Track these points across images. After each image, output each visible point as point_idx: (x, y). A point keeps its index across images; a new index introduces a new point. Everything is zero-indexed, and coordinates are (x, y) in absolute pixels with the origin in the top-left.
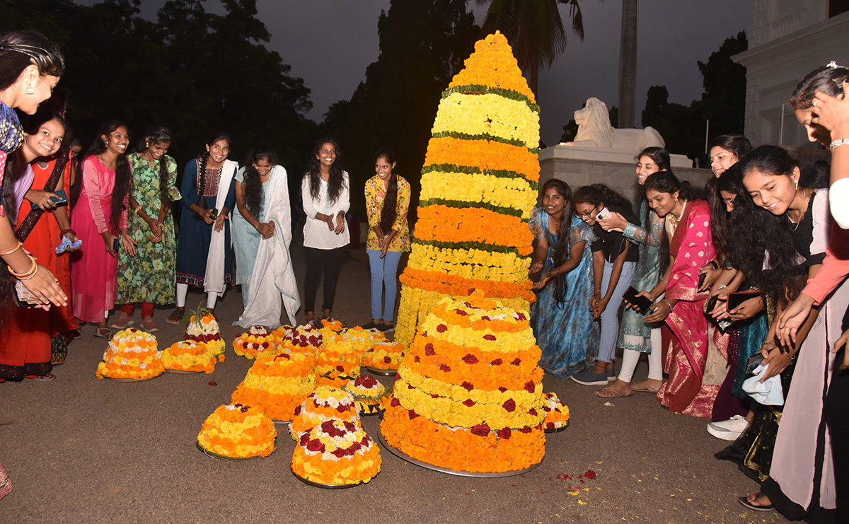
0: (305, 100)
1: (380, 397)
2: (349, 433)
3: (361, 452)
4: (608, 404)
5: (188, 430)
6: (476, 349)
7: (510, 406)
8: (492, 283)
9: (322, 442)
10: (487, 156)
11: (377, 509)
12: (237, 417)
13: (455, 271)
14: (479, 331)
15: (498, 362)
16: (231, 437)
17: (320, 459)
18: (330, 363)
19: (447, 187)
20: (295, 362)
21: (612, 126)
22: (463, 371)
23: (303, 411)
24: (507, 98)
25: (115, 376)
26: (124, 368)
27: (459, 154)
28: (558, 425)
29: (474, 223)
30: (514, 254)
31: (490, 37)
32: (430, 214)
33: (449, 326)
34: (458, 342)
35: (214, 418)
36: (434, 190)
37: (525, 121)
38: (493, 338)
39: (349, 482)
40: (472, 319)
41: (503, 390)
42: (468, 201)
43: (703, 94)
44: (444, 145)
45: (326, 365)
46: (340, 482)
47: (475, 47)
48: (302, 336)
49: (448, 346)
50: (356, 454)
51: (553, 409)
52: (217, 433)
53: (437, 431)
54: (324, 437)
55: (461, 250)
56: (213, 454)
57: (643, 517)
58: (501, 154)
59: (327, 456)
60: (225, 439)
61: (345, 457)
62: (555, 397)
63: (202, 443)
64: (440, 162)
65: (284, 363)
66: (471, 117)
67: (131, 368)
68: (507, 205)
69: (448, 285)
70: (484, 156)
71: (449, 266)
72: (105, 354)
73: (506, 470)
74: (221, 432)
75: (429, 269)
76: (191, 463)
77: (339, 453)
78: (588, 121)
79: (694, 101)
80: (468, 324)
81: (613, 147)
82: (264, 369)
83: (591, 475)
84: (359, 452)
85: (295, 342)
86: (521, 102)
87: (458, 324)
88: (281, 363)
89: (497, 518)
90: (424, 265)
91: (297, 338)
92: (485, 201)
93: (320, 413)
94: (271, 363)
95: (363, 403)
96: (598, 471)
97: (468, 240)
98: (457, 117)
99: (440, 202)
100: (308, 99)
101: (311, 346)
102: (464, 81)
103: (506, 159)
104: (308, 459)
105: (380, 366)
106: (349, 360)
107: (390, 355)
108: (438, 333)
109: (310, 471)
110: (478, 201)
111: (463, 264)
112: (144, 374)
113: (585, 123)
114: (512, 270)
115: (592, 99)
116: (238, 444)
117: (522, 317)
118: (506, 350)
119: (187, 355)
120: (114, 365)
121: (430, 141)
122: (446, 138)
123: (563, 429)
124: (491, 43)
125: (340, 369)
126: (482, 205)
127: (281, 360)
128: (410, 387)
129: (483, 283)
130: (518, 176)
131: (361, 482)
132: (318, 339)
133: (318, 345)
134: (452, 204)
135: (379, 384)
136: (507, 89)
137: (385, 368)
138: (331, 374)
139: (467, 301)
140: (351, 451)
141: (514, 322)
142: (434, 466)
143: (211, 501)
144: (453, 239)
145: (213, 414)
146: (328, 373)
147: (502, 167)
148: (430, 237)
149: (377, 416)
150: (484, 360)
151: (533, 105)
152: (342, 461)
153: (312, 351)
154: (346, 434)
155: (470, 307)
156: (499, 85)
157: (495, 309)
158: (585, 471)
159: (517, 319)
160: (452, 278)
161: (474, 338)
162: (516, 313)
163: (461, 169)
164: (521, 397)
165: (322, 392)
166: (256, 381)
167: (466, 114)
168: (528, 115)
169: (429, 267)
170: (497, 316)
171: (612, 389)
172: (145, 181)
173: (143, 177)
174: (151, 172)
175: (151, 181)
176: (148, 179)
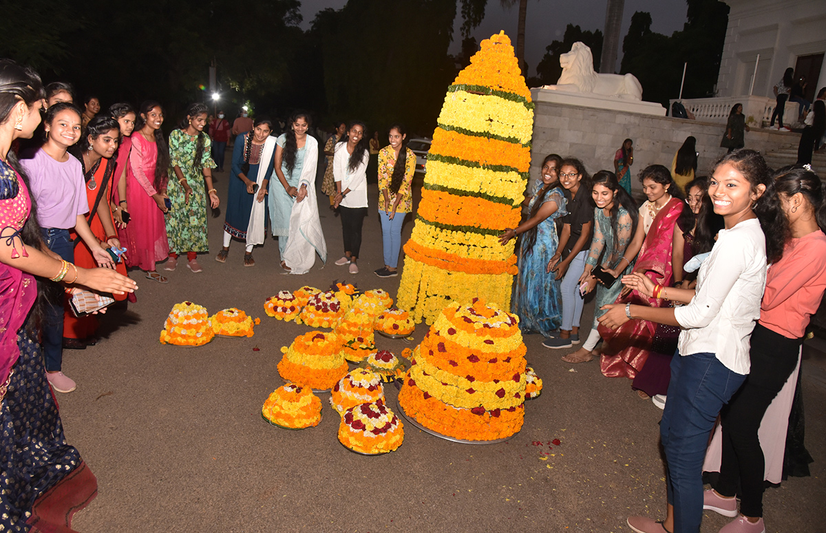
0: (295, 13)
1: (395, 369)
2: (382, 415)
3: (391, 430)
4: (572, 370)
5: (250, 400)
6: (478, 351)
7: (501, 393)
8: (484, 262)
9: (364, 423)
10: (487, 152)
11: (404, 473)
12: (294, 398)
13: (453, 250)
14: (481, 337)
15: (494, 361)
16: (290, 413)
17: (362, 435)
18: (350, 332)
19: (450, 177)
20: (330, 343)
21: (595, 70)
22: (468, 367)
23: (341, 388)
24: (507, 100)
25: (176, 343)
26: (183, 336)
27: (462, 148)
28: (533, 394)
29: (472, 212)
31: (494, 37)
32: (434, 199)
33: (457, 330)
34: (465, 344)
35: (274, 396)
36: (438, 177)
37: (521, 121)
38: (491, 342)
39: (382, 451)
40: (476, 326)
41: (496, 381)
42: (468, 191)
43: (686, 24)
44: (449, 138)
45: (347, 334)
46: (376, 452)
47: (481, 45)
48: (323, 303)
49: (456, 347)
50: (388, 432)
51: (530, 382)
52: (279, 410)
53: (445, 410)
54: (363, 418)
55: (459, 232)
56: (277, 425)
57: (592, 480)
58: (498, 150)
59: (367, 434)
60: (286, 414)
61: (380, 434)
62: (532, 372)
63: (267, 415)
64: (444, 154)
65: (321, 344)
66: (474, 115)
67: (189, 336)
68: (500, 195)
69: (448, 262)
70: (484, 152)
71: (448, 245)
72: (166, 322)
73: (495, 439)
74: (283, 409)
75: (431, 246)
76: (261, 432)
77: (376, 431)
78: (573, 65)
79: (676, 32)
80: (473, 330)
81: (594, 91)
82: (305, 349)
83: (557, 442)
84: (390, 430)
85: (318, 308)
86: (519, 103)
87: (465, 329)
88: (319, 344)
89: (489, 480)
90: (427, 243)
91: (319, 304)
92: (482, 192)
93: (355, 392)
94: (311, 343)
95: (382, 375)
96: (562, 438)
97: (465, 225)
98: (462, 114)
99: (443, 189)
100: (298, 13)
101: (331, 312)
102: (470, 79)
103: (502, 155)
104: (353, 434)
105: (389, 332)
106: (366, 329)
107: (398, 323)
108: (449, 335)
109: (354, 444)
110: (476, 191)
111: (460, 245)
112: (200, 341)
113: (569, 66)
115: (578, 43)
116: (296, 418)
117: (513, 320)
118: (501, 351)
119: (233, 322)
120: (175, 334)
121: (436, 130)
122: (451, 132)
123: (536, 397)
124: (496, 43)
125: (361, 340)
126: (479, 195)
127: (318, 341)
128: (425, 374)
129: (476, 262)
130: (512, 170)
131: (391, 451)
132: (337, 305)
133: (337, 311)
134: (453, 192)
135: (395, 358)
136: (508, 92)
137: (393, 333)
138: (353, 345)
139: (472, 307)
140: (385, 430)
141: (507, 328)
142: (442, 435)
143: (285, 467)
144: (453, 222)
145: (274, 394)
146: (350, 342)
147: (499, 163)
148: (432, 218)
149: (393, 384)
150: (484, 359)
151: (529, 104)
152: (378, 437)
153: (333, 316)
154: (380, 415)
155: (474, 314)
156: (500, 87)
157: (493, 316)
158: (553, 438)
159: (509, 325)
160: (450, 256)
161: (477, 342)
162: (508, 319)
163: (463, 163)
164: (510, 386)
165: (356, 375)
166: (299, 358)
167: (470, 111)
168: (525, 115)
169: (431, 244)
170: (495, 323)
171: (575, 355)
172: (187, 153)
173: (186, 149)
174: (192, 145)
175: (191, 152)
176: (189, 151)
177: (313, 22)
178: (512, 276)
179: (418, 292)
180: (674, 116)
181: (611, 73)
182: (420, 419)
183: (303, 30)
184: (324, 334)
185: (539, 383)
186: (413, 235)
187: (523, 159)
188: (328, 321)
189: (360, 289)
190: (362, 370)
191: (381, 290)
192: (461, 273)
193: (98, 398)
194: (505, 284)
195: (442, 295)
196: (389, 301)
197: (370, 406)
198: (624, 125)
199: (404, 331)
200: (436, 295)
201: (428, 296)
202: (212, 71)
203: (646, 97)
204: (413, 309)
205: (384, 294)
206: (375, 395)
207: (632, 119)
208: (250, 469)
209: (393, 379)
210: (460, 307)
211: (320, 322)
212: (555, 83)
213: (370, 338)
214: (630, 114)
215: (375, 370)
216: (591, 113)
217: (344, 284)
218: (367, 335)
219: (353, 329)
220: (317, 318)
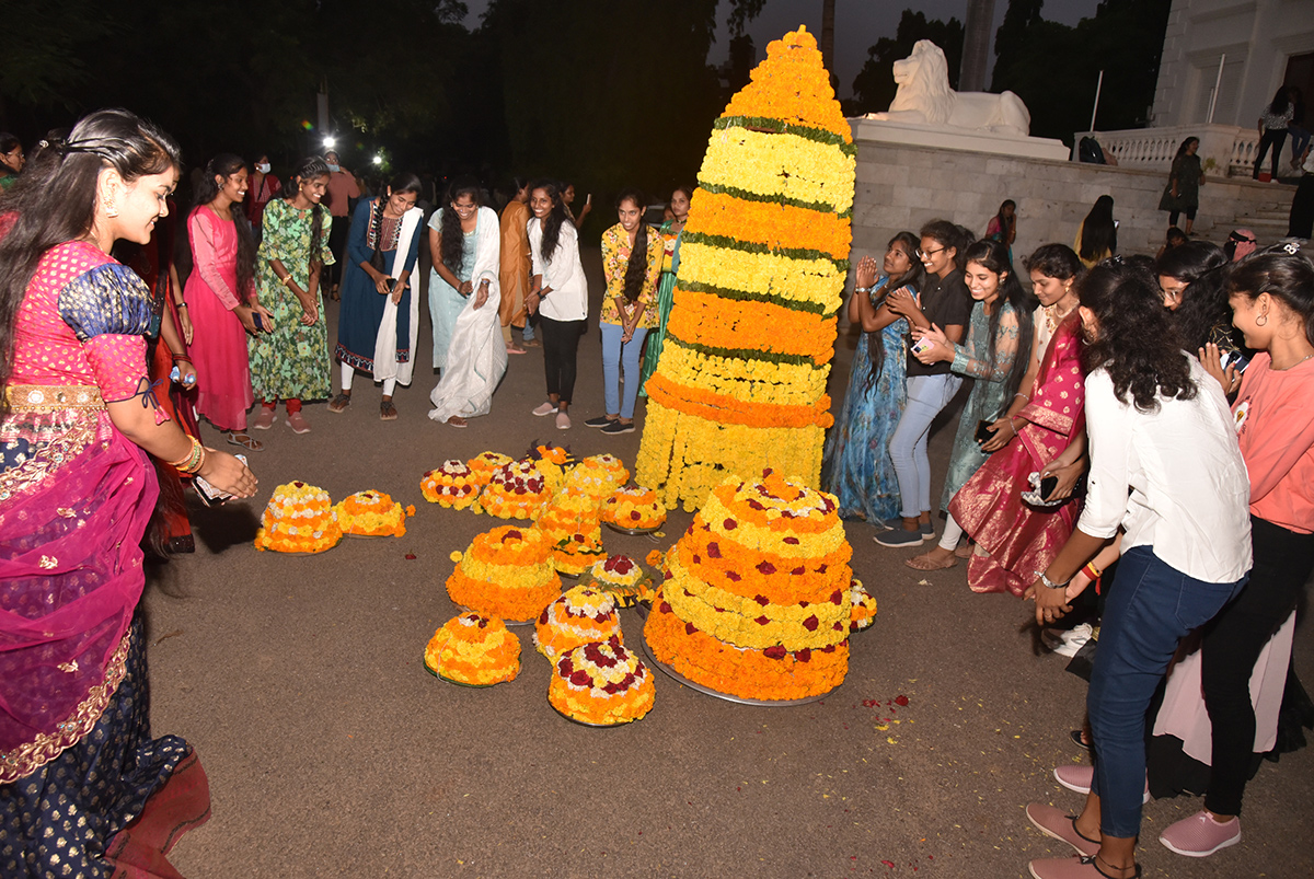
0: (455, 2)
1: (637, 585)
2: (620, 662)
3: (635, 686)
4: (923, 582)
5: (404, 639)
6: (774, 556)
7: (811, 623)
8: (778, 408)
9: (590, 675)
10: (779, 228)
11: (657, 755)
12: (477, 637)
13: (727, 389)
14: (778, 533)
15: (799, 571)
16: (470, 660)
17: (587, 695)
18: (562, 526)
19: (720, 269)
20: (530, 545)
21: (951, 87)
22: (757, 582)
23: (552, 619)
24: (812, 141)
25: (282, 549)
26: (292, 538)
27: (739, 221)
28: (862, 623)
29: (756, 327)
30: (809, 365)
31: (790, 37)
32: (695, 306)
33: (739, 522)
34: (752, 545)
35: (443, 634)
36: (701, 270)
37: (836, 175)
38: (795, 541)
39: (620, 720)
40: (770, 515)
41: (804, 604)
42: (750, 292)
44: (717, 206)
45: (558, 529)
46: (611, 721)
47: (768, 51)
48: (517, 479)
49: (737, 549)
50: (630, 689)
52: (452, 655)
53: (721, 651)
54: (589, 667)
55: (736, 359)
56: (450, 681)
57: (961, 762)
58: (799, 224)
59: (597, 693)
60: (464, 663)
61: (618, 693)
62: (859, 587)
63: (434, 665)
64: (710, 231)
65: (516, 547)
66: (758, 167)
67: (302, 538)
68: (803, 299)
69: (718, 409)
70: (775, 228)
71: (719, 382)
72: (263, 516)
73: (802, 696)
74: (458, 655)
75: (690, 384)
76: (424, 692)
77: (611, 688)
78: (915, 78)
79: (1084, 19)
80: (765, 522)
81: (950, 122)
82: (492, 556)
83: (903, 701)
84: (632, 686)
85: (509, 487)
86: (832, 146)
87: (751, 521)
88: (513, 547)
89: (795, 765)
90: (684, 378)
91: (510, 481)
92: (773, 293)
93: (574, 624)
94: (500, 546)
95: (616, 595)
96: (911, 693)
97: (746, 347)
98: (738, 165)
99: (709, 289)
101: (530, 493)
102: (750, 108)
103: (805, 232)
104: (573, 694)
105: (625, 524)
106: (587, 521)
107: (639, 509)
108: (726, 531)
109: (575, 709)
110: (763, 293)
111: (738, 380)
112: (319, 546)
113: (909, 81)
114: (805, 387)
115: (923, 41)
116: (479, 668)
117: (829, 503)
118: (810, 555)
119: (371, 513)
120: (279, 535)
122: (720, 195)
123: (867, 628)
124: (793, 47)
125: (580, 539)
126: (768, 298)
127: (512, 542)
128: (687, 593)
129: (765, 407)
130: (822, 256)
131: (635, 719)
132: (539, 482)
133: (539, 491)
134: (726, 293)
135: (636, 567)
136: (814, 127)
137: (632, 526)
138: (568, 547)
139: (761, 483)
140: (624, 686)
141: (821, 517)
142: (717, 693)
143: (465, 748)
144: (725, 343)
145: (443, 630)
146: (563, 543)
147: (800, 244)
148: (692, 338)
149: (635, 610)
150: (783, 569)
151: (849, 147)
152: (614, 698)
153: (533, 500)
154: (616, 663)
155: (766, 495)
156: (801, 120)
157: (797, 499)
158: (896, 695)
159: (824, 512)
160: (722, 399)
161: (771, 540)
162: (822, 502)
163: (741, 246)
164: (826, 611)
165: (575, 597)
166: (481, 570)
167: (752, 161)
168: (842, 165)
169: (691, 380)
170: (801, 510)
171: (928, 558)
172: (293, 237)
173: (290, 232)
174: (301, 225)
175: (300, 237)
176: (296, 235)
177: (485, 15)
178: (823, 429)
179: (671, 459)
180: (1082, 160)
181: (977, 90)
182: (680, 666)
183: (468, 29)
184: (521, 530)
185: (872, 604)
186: (660, 367)
187: (839, 238)
188: (525, 508)
189: (575, 455)
190: (585, 588)
191: (609, 456)
192: (740, 427)
193: (160, 641)
194: (812, 444)
195: (710, 462)
196: (623, 473)
197: (600, 648)
198: (1001, 176)
199: (648, 522)
200: (699, 463)
201: (686, 465)
202: (322, 101)
203: (1037, 129)
204: (662, 486)
205: (614, 462)
206: (606, 629)
207: (1014, 167)
208: (408, 752)
209: (635, 601)
210: (742, 484)
211: (512, 509)
212: (885, 109)
213: (594, 535)
214: (1010, 158)
215: (604, 587)
216: (945, 157)
217: (549, 448)
218: (590, 531)
219: (566, 521)
220: (508, 503)
